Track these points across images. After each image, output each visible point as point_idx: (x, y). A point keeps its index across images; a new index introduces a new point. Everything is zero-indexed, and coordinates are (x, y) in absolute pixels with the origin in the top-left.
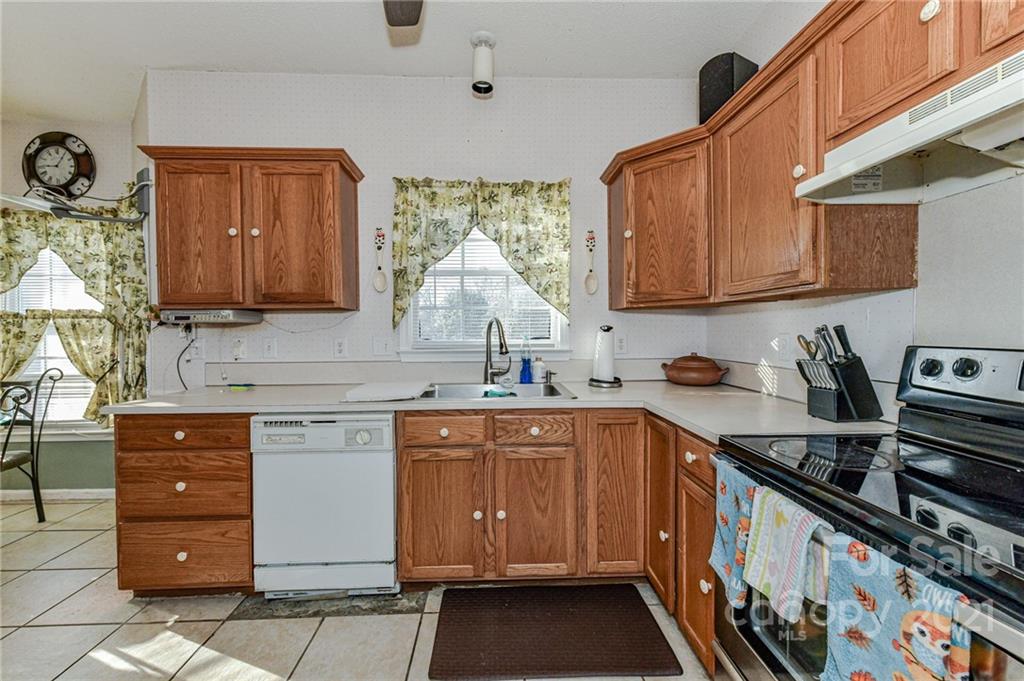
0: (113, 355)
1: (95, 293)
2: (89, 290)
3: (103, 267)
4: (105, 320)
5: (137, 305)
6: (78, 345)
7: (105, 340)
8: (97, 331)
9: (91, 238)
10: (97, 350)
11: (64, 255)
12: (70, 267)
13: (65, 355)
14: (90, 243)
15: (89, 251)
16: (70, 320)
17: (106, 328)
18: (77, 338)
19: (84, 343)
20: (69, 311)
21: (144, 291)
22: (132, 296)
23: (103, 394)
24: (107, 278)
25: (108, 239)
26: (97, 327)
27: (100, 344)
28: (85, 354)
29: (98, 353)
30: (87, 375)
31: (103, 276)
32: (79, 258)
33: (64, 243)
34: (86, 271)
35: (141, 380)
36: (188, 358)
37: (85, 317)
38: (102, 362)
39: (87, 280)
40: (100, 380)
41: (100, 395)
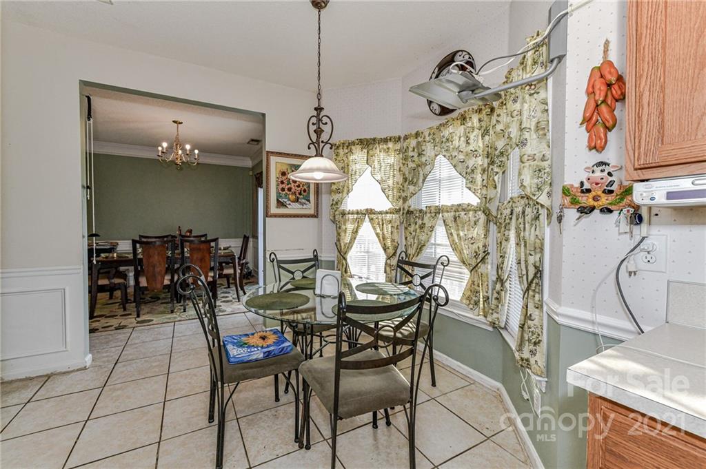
0: (485, 246)
1: (473, 187)
2: (469, 185)
3: (481, 161)
4: (480, 213)
5: (539, 189)
6: (458, 235)
7: (478, 232)
8: (472, 223)
9: (472, 136)
10: (473, 241)
11: (451, 158)
12: (455, 167)
13: (448, 243)
14: (471, 141)
15: (471, 147)
16: (452, 214)
17: (480, 221)
18: (457, 230)
19: (461, 234)
20: (453, 205)
21: (548, 170)
22: (532, 178)
23: (476, 283)
24: (484, 171)
25: (486, 132)
26: (473, 219)
27: (475, 235)
28: (463, 243)
29: (472, 244)
30: (464, 263)
31: (479, 170)
32: (461, 157)
33: (451, 147)
34: (467, 167)
35: (534, 285)
36: (632, 269)
37: (464, 210)
38: (476, 252)
39: (468, 176)
40: (474, 269)
41: (473, 283)
